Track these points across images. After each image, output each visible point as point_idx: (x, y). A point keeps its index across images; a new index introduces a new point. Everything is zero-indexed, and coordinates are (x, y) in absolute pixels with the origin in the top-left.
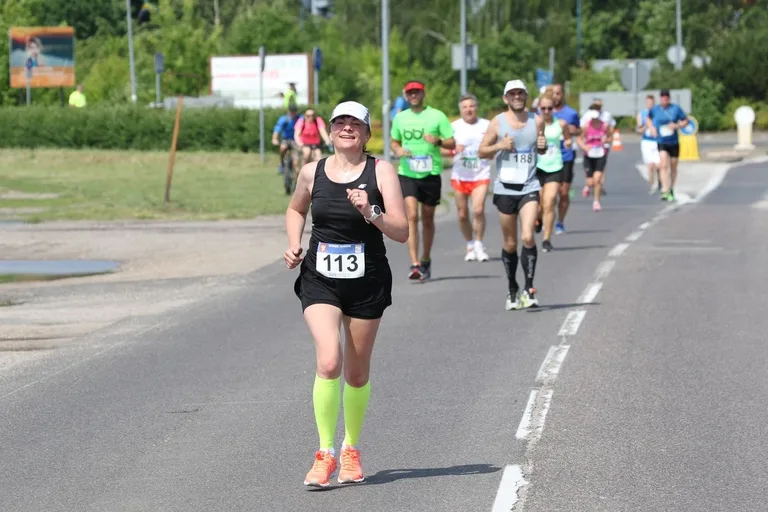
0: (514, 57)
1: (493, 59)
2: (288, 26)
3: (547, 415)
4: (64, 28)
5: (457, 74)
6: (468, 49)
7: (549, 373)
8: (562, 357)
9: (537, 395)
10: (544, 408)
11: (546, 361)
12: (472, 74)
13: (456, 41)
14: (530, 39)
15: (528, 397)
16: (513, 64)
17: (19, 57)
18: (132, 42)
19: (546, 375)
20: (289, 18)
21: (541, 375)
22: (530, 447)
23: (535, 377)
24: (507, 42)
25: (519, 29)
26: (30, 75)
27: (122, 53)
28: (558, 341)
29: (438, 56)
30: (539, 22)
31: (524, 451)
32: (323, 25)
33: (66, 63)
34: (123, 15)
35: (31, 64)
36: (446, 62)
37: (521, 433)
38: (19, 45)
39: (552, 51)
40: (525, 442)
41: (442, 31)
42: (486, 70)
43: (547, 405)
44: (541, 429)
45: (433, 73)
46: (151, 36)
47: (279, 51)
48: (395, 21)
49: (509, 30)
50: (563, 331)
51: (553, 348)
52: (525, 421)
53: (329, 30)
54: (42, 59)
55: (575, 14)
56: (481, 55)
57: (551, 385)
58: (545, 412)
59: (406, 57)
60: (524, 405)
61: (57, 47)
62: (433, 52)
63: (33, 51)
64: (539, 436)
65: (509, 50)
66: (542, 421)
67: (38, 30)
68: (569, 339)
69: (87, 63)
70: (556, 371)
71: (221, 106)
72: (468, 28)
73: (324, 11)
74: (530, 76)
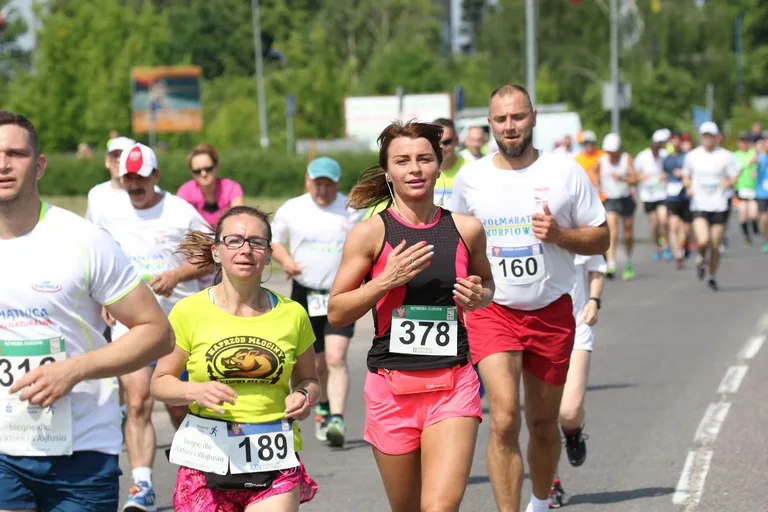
0: (671, 95)
1: (647, 97)
2: (427, 66)
3: (707, 478)
4: (186, 68)
5: (608, 116)
6: (621, 89)
7: (709, 434)
8: (722, 416)
9: (696, 457)
10: (702, 470)
11: (705, 420)
12: (625, 114)
13: (607, 78)
14: (685, 77)
15: (684, 459)
16: (669, 103)
17: (141, 100)
18: (261, 82)
19: (704, 435)
20: (426, 56)
21: (699, 435)
23: (693, 437)
24: (662, 79)
25: (674, 64)
26: (154, 118)
27: (252, 94)
28: (717, 398)
29: (588, 95)
30: (697, 58)
32: (465, 64)
33: (190, 106)
34: (252, 56)
35: (155, 107)
36: (597, 101)
37: (679, 497)
38: (142, 87)
39: (710, 90)
40: (683, 507)
41: (593, 67)
42: (640, 109)
43: (706, 467)
44: (699, 494)
46: (280, 76)
47: (417, 91)
48: (541, 59)
49: (664, 67)
50: (723, 388)
51: (712, 407)
53: (471, 68)
54: (167, 102)
55: (734, 48)
56: (634, 92)
57: (710, 445)
58: (703, 475)
60: (681, 468)
61: (183, 88)
62: (583, 90)
63: (157, 93)
64: (698, 500)
65: (665, 88)
66: (701, 484)
67: (162, 70)
68: (730, 396)
69: (214, 106)
70: (715, 430)
71: (356, 150)
72: (621, 63)
73: (466, 48)
74: (687, 115)
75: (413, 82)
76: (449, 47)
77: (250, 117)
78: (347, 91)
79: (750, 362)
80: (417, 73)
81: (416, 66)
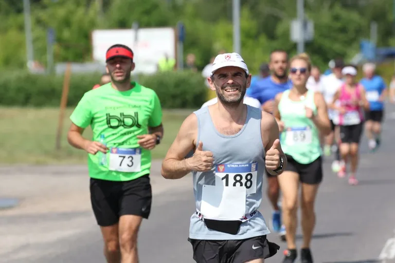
0: (343, 30)
1: (325, 31)
5: (294, 45)
6: (305, 25)
12: (309, 46)
13: (294, 17)
16: (342, 36)
18: (28, 19)
24: (336, 18)
25: (345, 6)
27: (21, 28)
29: (280, 29)
36: (287, 34)
41: (283, 9)
42: (320, 41)
45: (275, 44)
46: (43, 15)
47: (148, 25)
48: (243, 2)
49: (338, 9)
53: (189, 9)
56: (315, 27)
59: (254, 31)
62: (275, 27)
65: (338, 25)
72: (306, 6)
74: (355, 45)
75: (145, 19)
77: (20, 45)
78: (94, 26)
80: (147, 12)
81: (147, 7)
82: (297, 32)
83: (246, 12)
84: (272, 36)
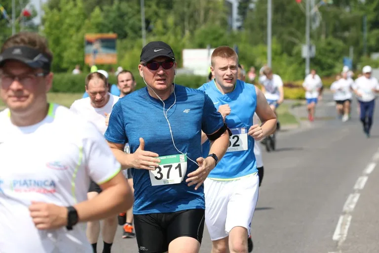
0: (333, 51)
1: (322, 52)
2: (221, 35)
3: (349, 228)
4: (111, 35)
5: (304, 60)
6: (310, 48)
7: (350, 208)
8: (356, 200)
9: (344, 218)
10: (346, 225)
11: (348, 201)
12: (312, 60)
13: (304, 43)
14: (340, 43)
15: (338, 219)
16: (332, 55)
17: (89, 49)
18: (144, 41)
19: (348, 208)
20: (221, 31)
21: (345, 208)
22: (340, 244)
23: (342, 209)
24: (329, 44)
25: (336, 37)
28: (353, 192)
29: (295, 50)
30: (347, 34)
31: (337, 246)
32: (239, 35)
33: (111, 52)
34: (140, 29)
35: (95, 52)
36: (299, 53)
37: (336, 237)
38: (90, 43)
39: (352, 49)
40: (337, 242)
41: (297, 37)
42: (319, 57)
43: (348, 224)
44: (345, 236)
45: (292, 59)
48: (273, 33)
49: (331, 39)
50: (356, 187)
51: (351, 196)
52: (338, 231)
53: (243, 38)
54: (101, 50)
55: (362, 30)
56: (317, 50)
57: (351, 213)
58: (347, 227)
59: (279, 51)
60: (337, 224)
61: (108, 44)
63: (96, 46)
64: (344, 239)
65: (330, 48)
66: (346, 232)
67: (99, 36)
68: (360, 191)
69: (123, 52)
70: (352, 206)
71: (188, 74)
72: (311, 36)
73: (239, 28)
74: (340, 60)
75: (215, 43)
76: (231, 27)
78: (184, 47)
79: (369, 175)
80: (217, 39)
81: (216, 36)
82: (306, 52)
83: (275, 39)
84: (290, 54)
